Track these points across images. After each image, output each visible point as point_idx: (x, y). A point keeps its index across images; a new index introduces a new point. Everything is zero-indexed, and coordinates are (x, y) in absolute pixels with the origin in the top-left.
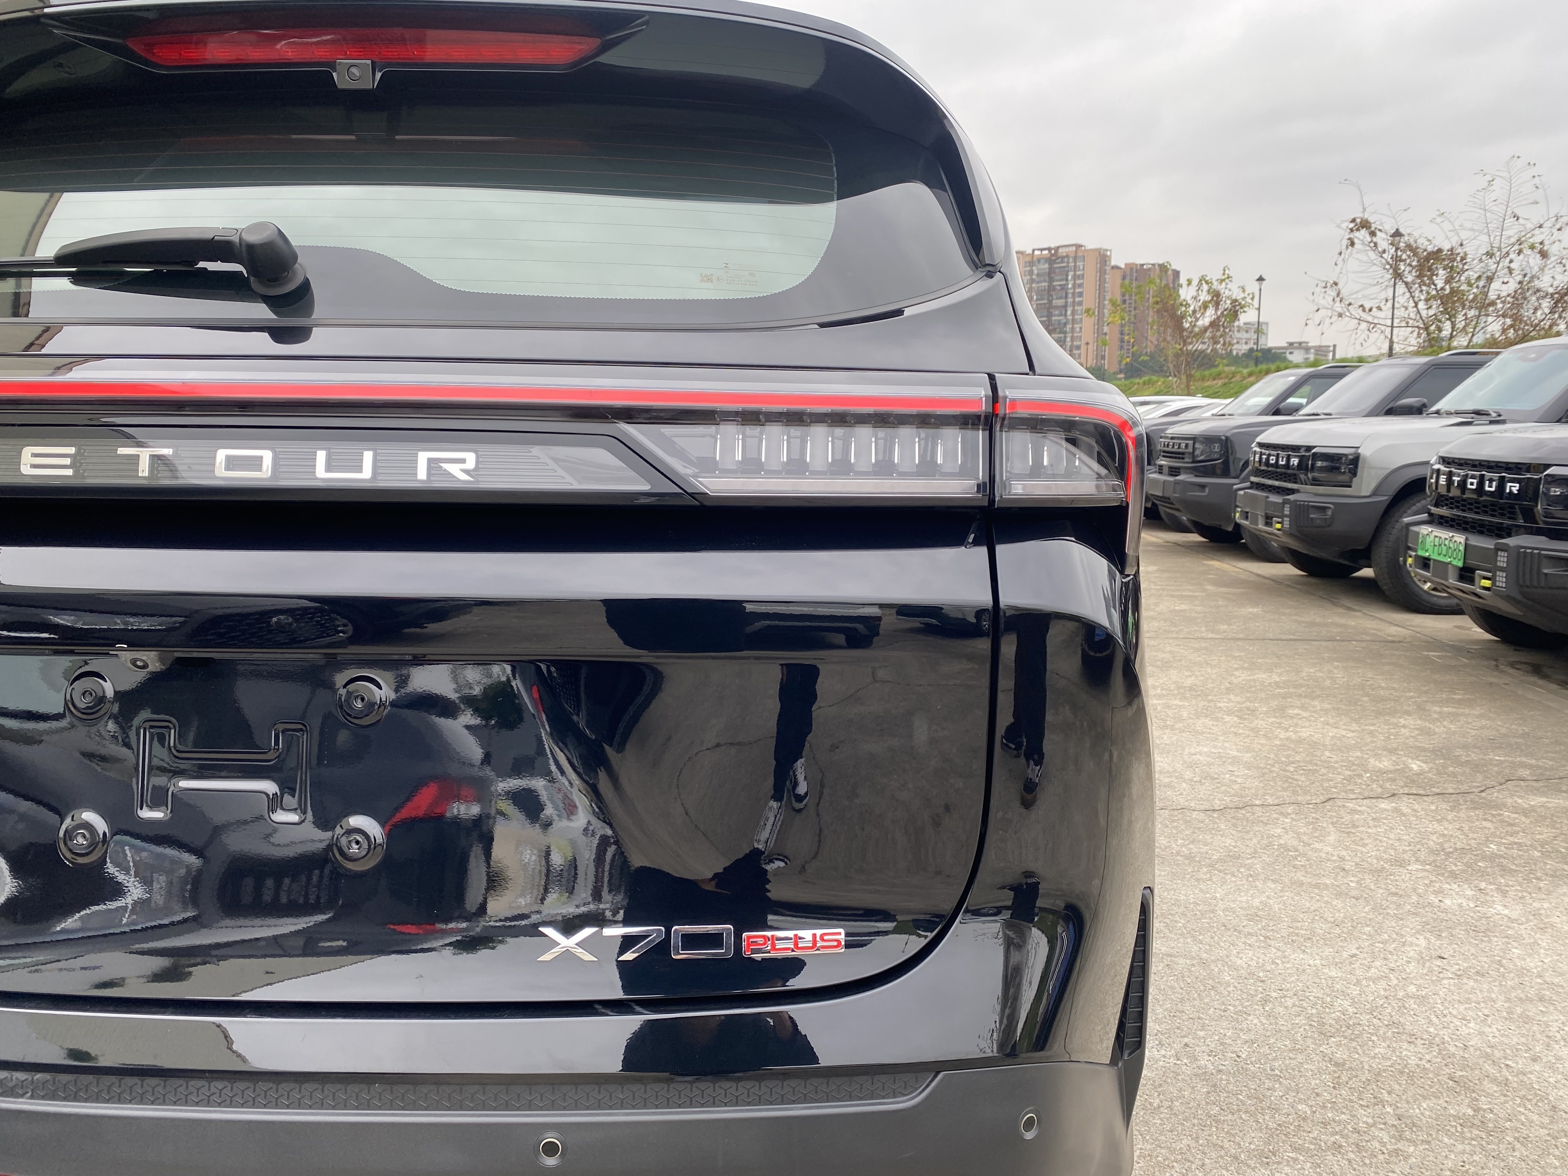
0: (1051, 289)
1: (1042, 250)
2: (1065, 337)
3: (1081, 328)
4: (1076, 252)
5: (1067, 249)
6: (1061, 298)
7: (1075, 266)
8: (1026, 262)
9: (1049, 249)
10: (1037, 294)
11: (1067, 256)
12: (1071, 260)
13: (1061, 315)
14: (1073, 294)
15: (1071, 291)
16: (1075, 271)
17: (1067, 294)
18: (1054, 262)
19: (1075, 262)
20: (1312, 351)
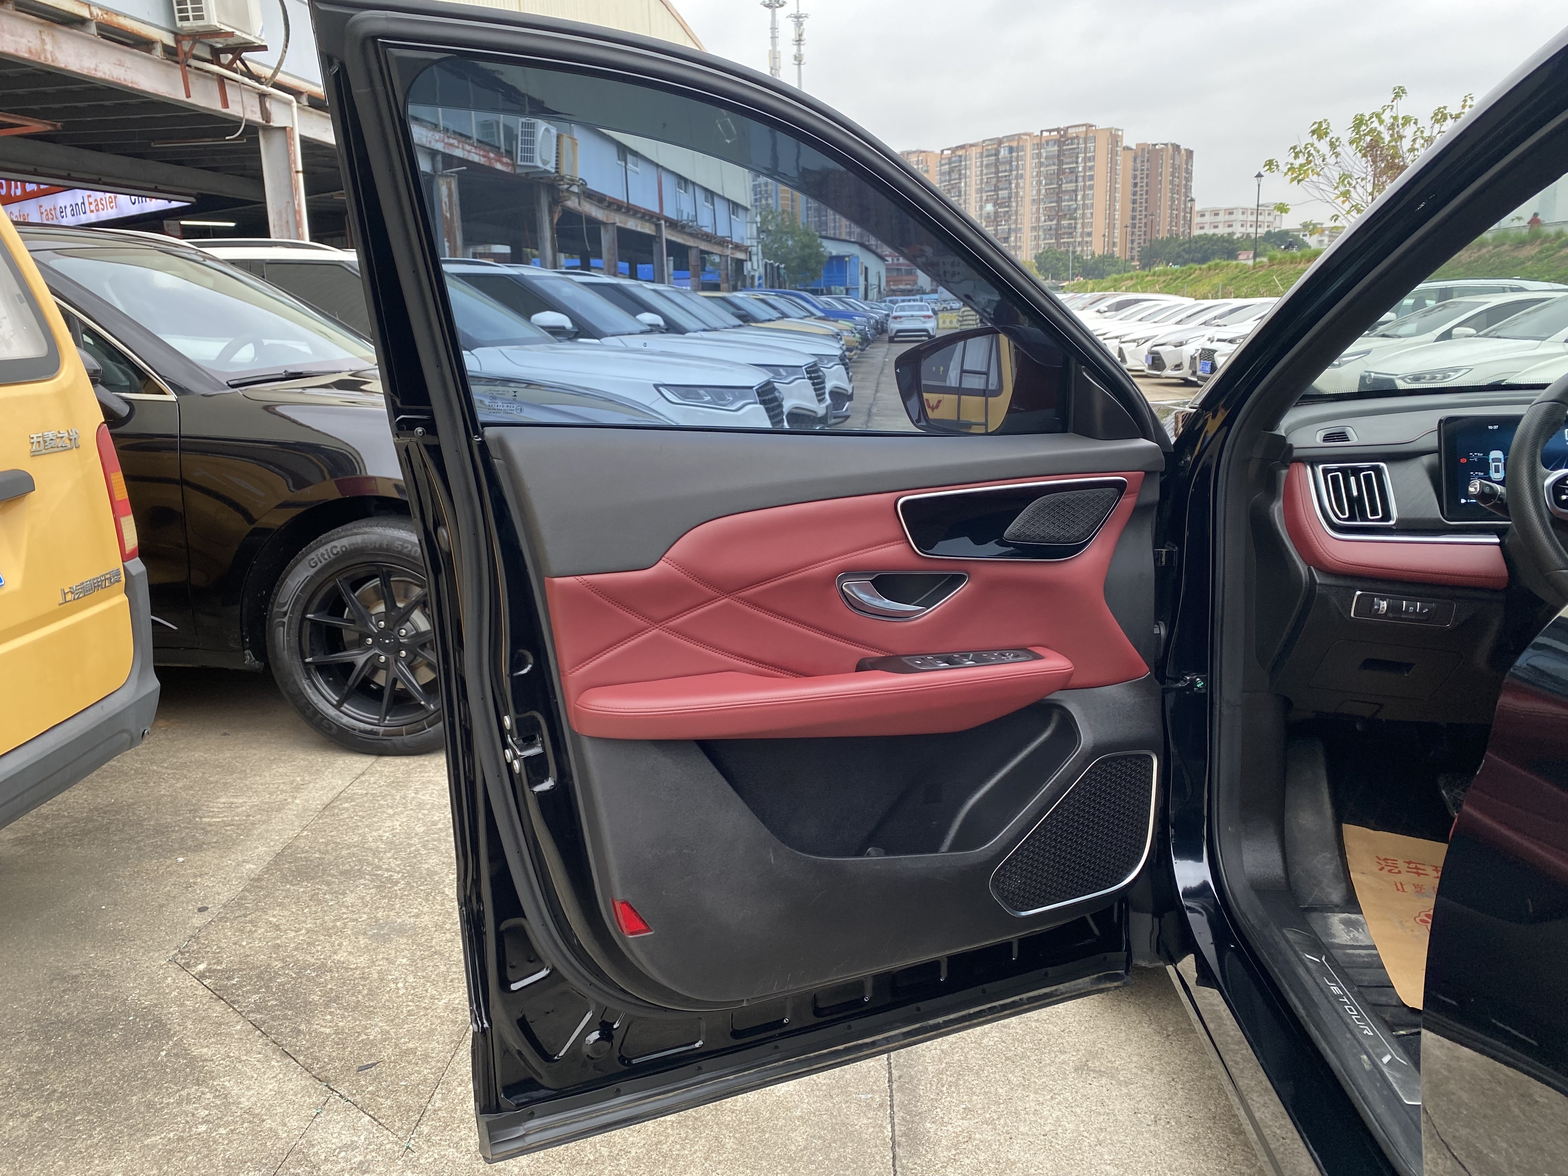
0: (1060, 172)
1: (1050, 131)
2: (1076, 223)
3: (1092, 214)
4: (1086, 132)
5: (1077, 130)
6: (1071, 182)
7: (1085, 148)
8: (1034, 144)
9: (1058, 130)
10: (1045, 178)
11: (1077, 137)
12: (1081, 141)
13: (1071, 200)
14: (1084, 177)
15: (1082, 174)
16: (1085, 153)
17: (1077, 177)
18: (1064, 143)
19: (1085, 143)
20: (1327, 232)
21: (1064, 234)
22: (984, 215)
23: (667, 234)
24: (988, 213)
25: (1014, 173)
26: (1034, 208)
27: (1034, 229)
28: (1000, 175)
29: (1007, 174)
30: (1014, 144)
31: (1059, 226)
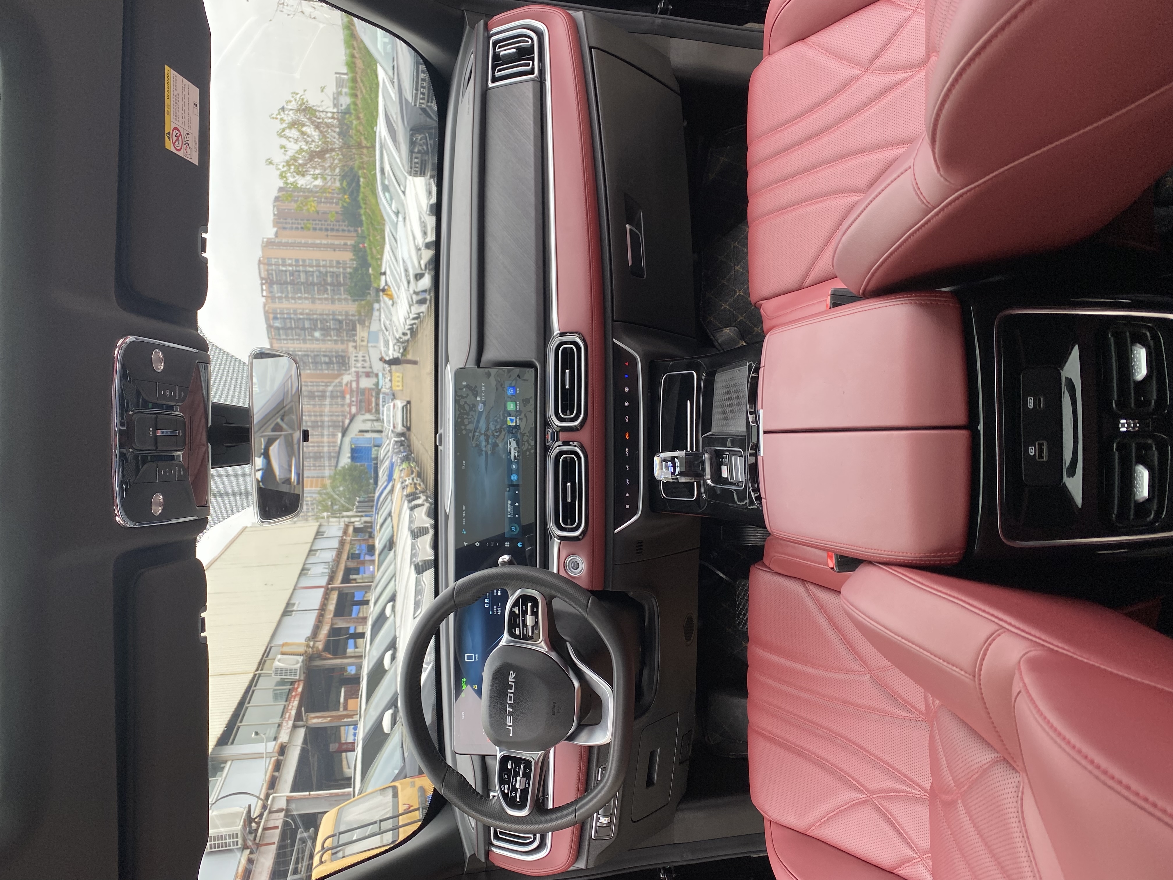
0: (292, 283)
1: (262, 290)
2: (330, 272)
3: (323, 260)
4: (264, 264)
5: (262, 271)
6: (299, 275)
7: (275, 265)
8: (272, 302)
9: (262, 284)
10: (297, 293)
11: (268, 270)
12: (270, 268)
13: (313, 275)
14: (296, 266)
15: (294, 268)
16: (279, 265)
17: (296, 271)
18: (272, 280)
19: (271, 265)
21: (337, 281)
22: (322, 338)
23: (337, 583)
24: (321, 335)
25: (292, 316)
26: (318, 302)
27: (333, 302)
28: (293, 326)
29: (293, 322)
30: (271, 316)
31: (332, 284)
